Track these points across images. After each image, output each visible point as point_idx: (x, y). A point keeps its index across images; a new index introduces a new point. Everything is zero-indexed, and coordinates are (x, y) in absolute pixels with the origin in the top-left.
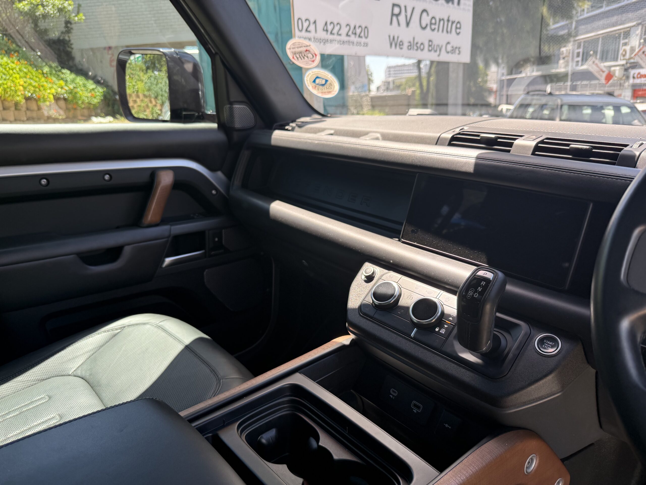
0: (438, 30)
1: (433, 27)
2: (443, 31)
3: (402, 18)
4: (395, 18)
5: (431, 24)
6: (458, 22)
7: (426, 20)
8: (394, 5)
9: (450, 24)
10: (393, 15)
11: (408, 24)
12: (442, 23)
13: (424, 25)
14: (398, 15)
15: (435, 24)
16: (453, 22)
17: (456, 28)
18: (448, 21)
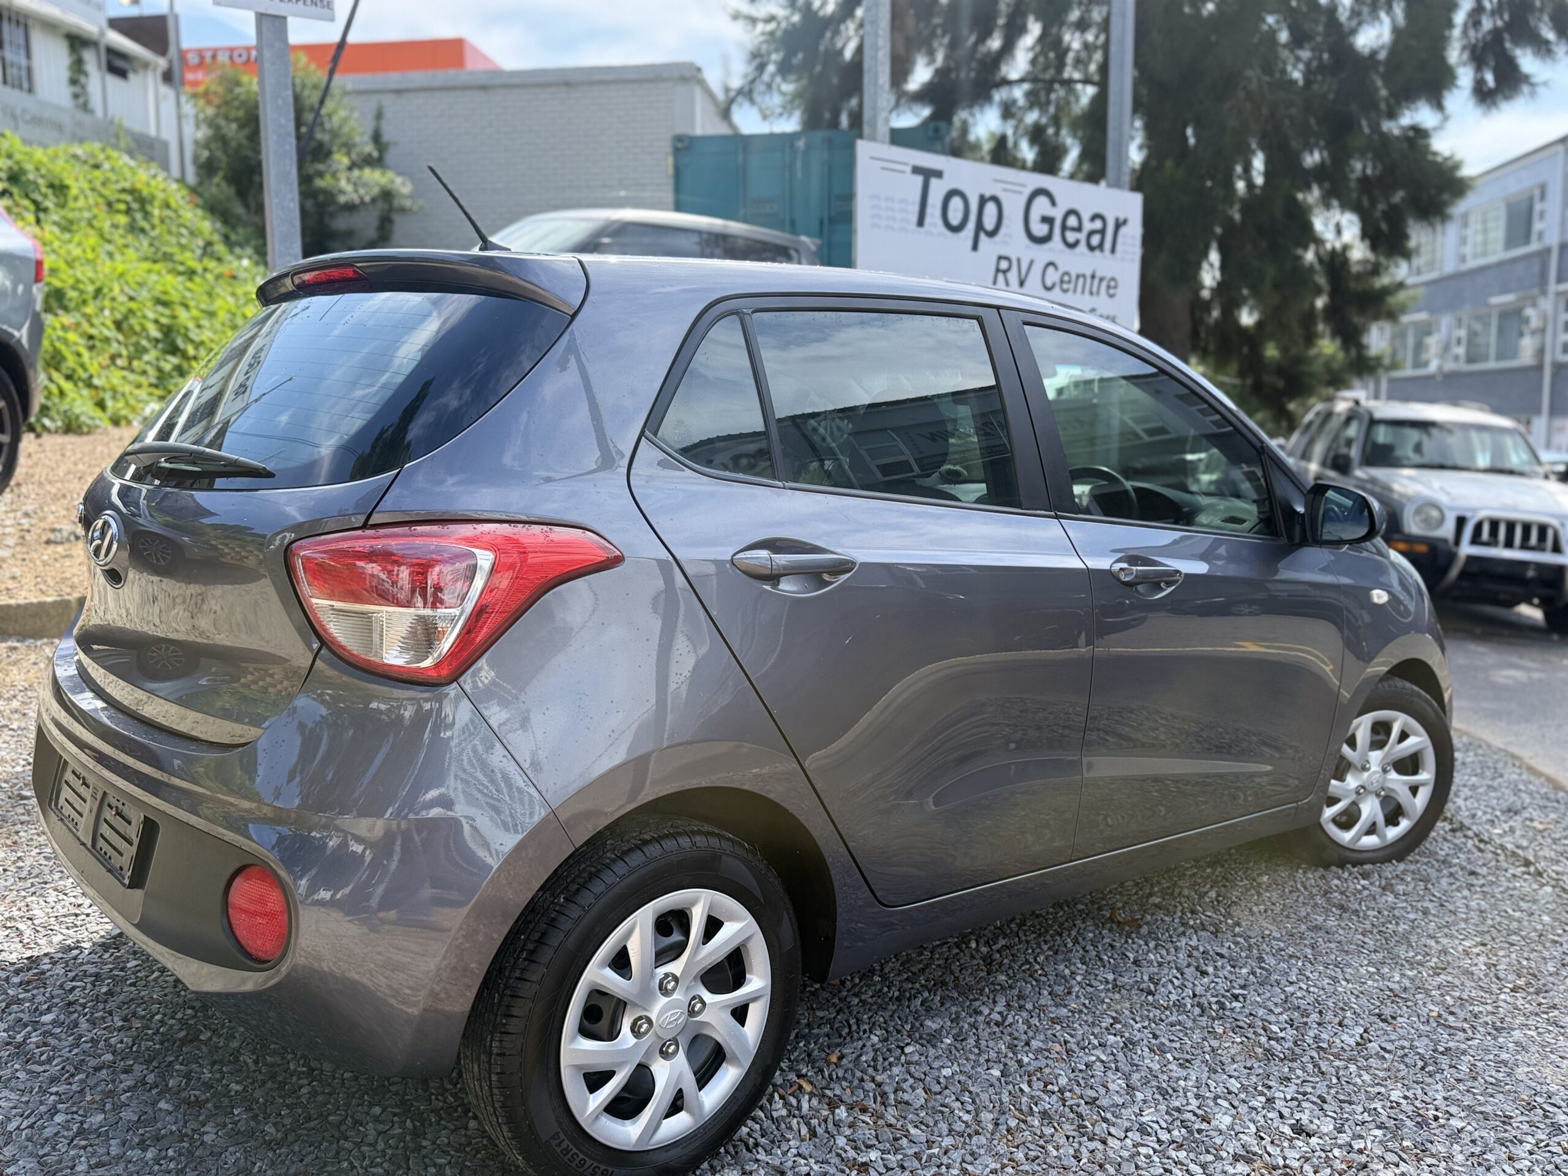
0: (1075, 291)
1: (1065, 286)
2: (1083, 292)
3: (1013, 276)
4: (1001, 276)
5: (1062, 282)
6: (1113, 279)
7: (1052, 276)
8: (1000, 258)
9: (1096, 282)
10: (998, 270)
11: (1022, 283)
12: (1081, 280)
13: (1049, 283)
14: (1005, 272)
15: (1069, 282)
16: (1101, 280)
17: (1109, 287)
18: (1093, 277)
